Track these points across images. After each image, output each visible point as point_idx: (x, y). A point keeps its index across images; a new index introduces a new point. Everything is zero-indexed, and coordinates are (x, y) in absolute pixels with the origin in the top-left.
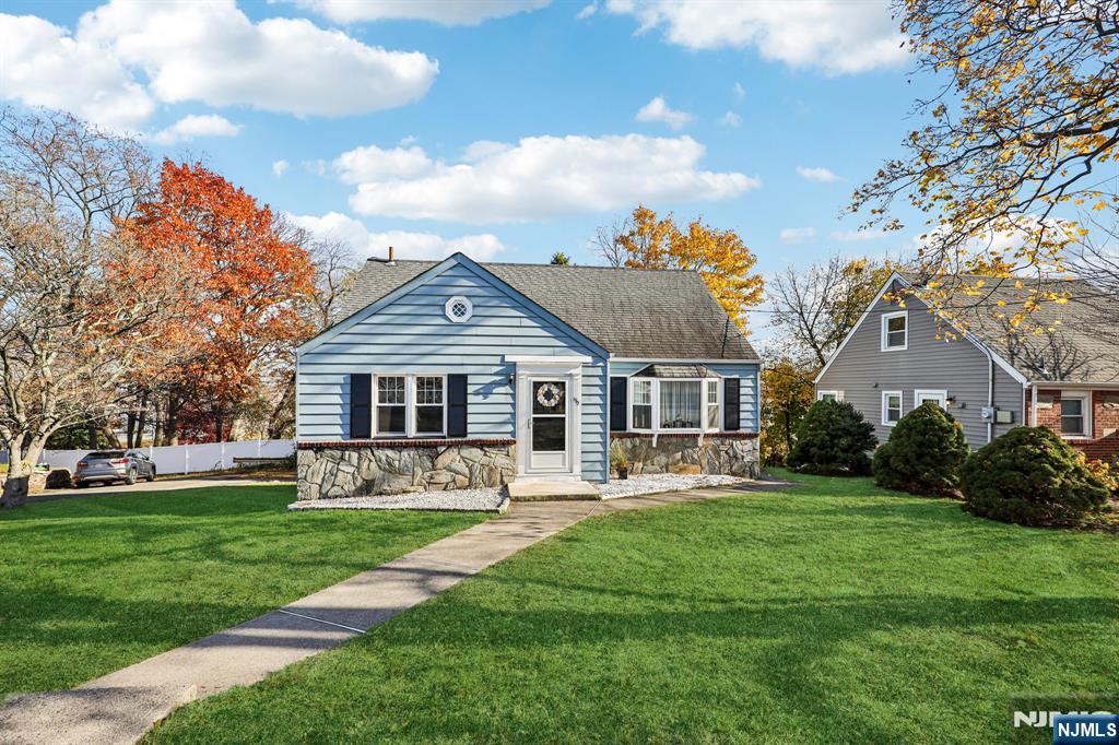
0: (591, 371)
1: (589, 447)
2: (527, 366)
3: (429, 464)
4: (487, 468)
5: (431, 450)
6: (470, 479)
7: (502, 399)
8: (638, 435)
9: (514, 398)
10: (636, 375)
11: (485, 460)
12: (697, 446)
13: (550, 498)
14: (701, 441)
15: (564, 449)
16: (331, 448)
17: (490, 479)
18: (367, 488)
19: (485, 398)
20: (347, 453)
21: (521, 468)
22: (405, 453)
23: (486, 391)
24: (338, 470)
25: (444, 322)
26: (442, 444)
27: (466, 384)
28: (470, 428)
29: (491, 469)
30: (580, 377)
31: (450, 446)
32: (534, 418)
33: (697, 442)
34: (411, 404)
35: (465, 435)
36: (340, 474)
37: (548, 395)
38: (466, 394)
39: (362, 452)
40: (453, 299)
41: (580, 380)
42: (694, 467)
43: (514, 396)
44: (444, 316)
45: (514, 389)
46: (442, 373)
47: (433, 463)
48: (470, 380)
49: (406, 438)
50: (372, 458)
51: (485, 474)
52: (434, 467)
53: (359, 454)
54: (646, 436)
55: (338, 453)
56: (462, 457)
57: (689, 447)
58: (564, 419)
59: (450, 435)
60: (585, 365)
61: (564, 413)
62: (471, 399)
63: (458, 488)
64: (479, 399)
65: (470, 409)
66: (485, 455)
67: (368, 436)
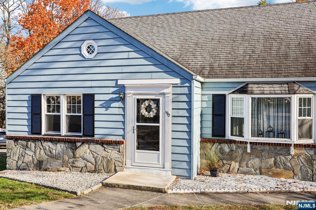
0: (179, 90)
1: (178, 150)
2: (133, 87)
3: (72, 154)
4: (105, 160)
5: (72, 144)
6: (95, 166)
7: (116, 111)
8: (234, 142)
9: (124, 111)
10: (233, 93)
11: (104, 153)
12: (289, 154)
13: (129, 187)
14: (293, 151)
15: (158, 150)
16: (21, 140)
17: (108, 168)
18: (40, 166)
19: (107, 110)
20: (29, 143)
21: (128, 162)
22: (58, 145)
23: (107, 105)
24: (25, 153)
25: (79, 58)
26: (78, 141)
27: (93, 101)
28: (97, 131)
29: (108, 161)
30: (171, 95)
31: (83, 142)
32: (138, 126)
33: (289, 150)
34: (64, 113)
35: (93, 136)
36: (26, 156)
37: (149, 109)
38: (93, 107)
39: (37, 143)
40: (86, 42)
41: (170, 97)
42: (287, 172)
43: (124, 109)
44: (81, 54)
45: (124, 104)
46: (79, 93)
47: (73, 153)
48: (97, 97)
49: (60, 135)
50: (41, 147)
51: (105, 164)
52: (74, 156)
53: (35, 144)
54: (241, 142)
55: (24, 143)
56: (91, 151)
57: (281, 154)
58: (159, 127)
59: (84, 135)
60: (175, 86)
61: (159, 123)
62: (97, 111)
63: (89, 172)
64: (103, 111)
65: (96, 118)
66: (105, 150)
67: (40, 134)
